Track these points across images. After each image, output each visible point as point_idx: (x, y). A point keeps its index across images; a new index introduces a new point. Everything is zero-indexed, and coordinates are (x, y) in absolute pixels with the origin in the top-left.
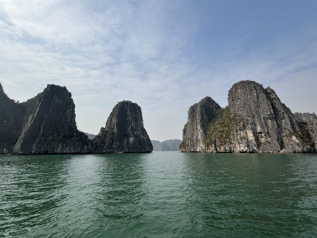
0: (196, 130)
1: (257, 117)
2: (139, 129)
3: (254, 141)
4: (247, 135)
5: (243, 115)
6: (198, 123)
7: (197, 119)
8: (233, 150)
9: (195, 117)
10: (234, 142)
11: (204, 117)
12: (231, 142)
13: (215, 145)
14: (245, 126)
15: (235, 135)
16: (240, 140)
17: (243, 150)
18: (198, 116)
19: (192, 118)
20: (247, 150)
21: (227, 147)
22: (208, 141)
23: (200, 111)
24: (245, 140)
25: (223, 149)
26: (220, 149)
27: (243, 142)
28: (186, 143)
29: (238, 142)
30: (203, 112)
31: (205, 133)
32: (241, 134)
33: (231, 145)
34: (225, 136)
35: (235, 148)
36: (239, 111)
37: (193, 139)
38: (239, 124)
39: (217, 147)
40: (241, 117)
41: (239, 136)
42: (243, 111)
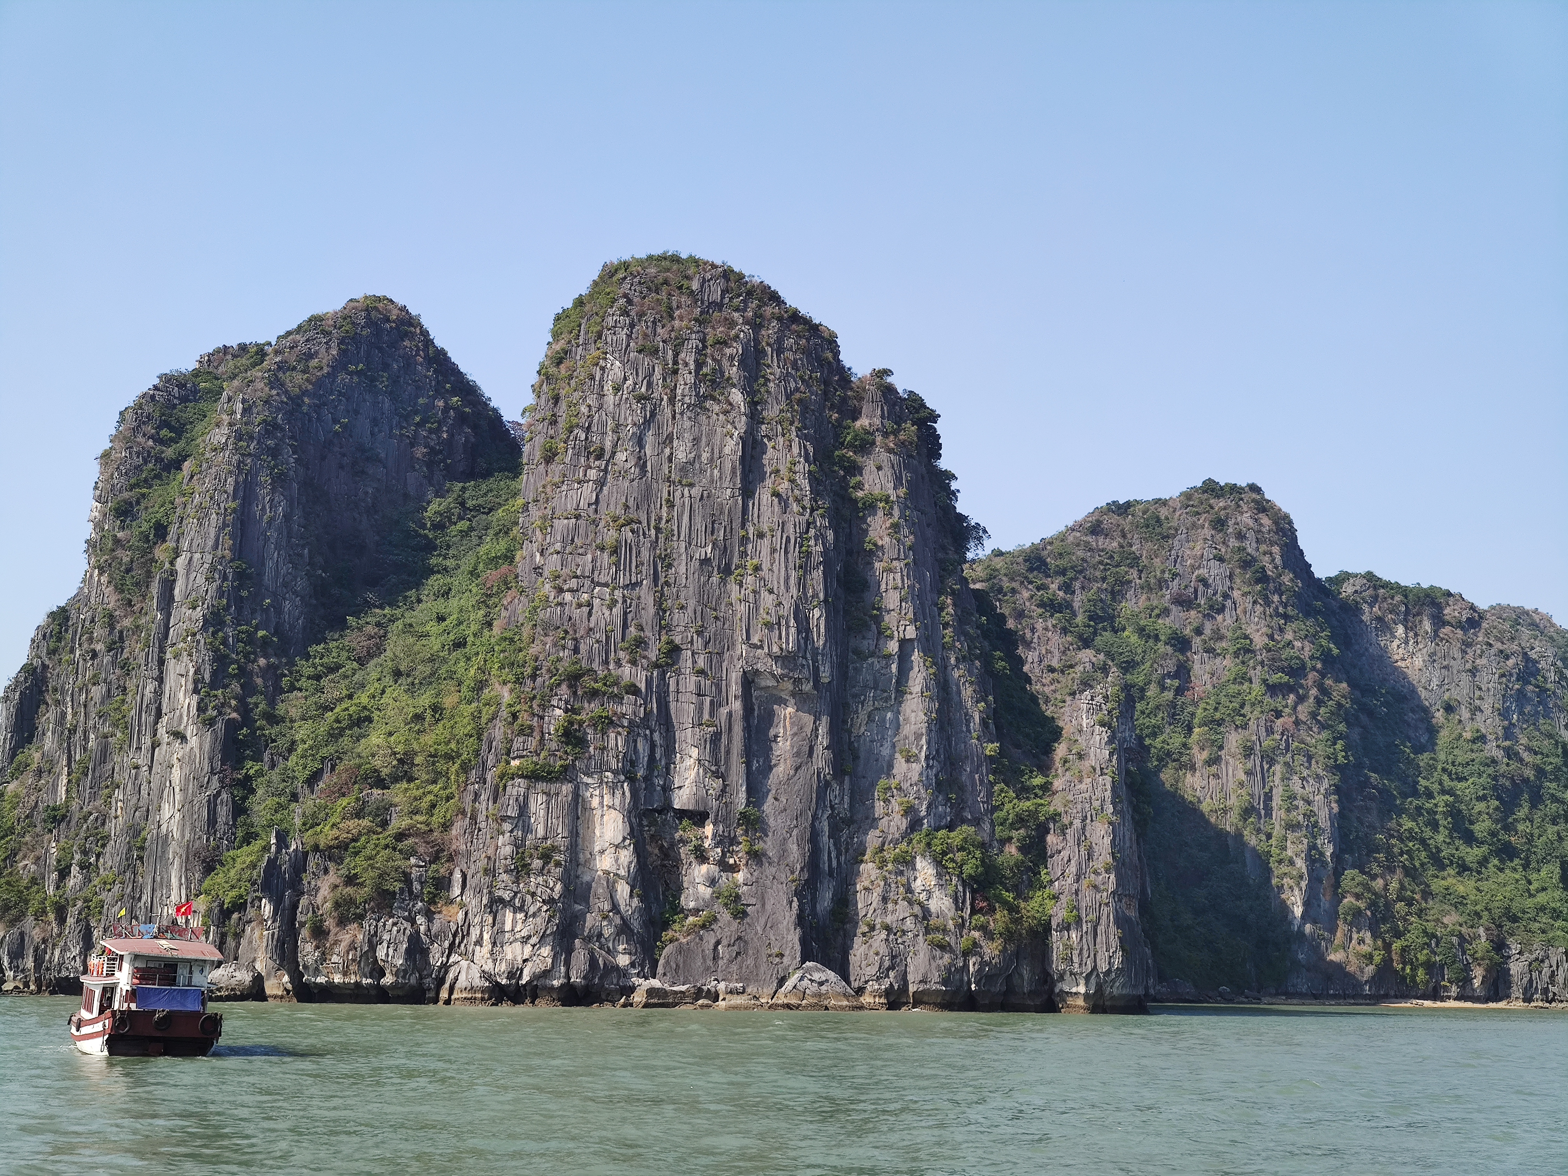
0: (148, 719)
1: (701, 663)
3: (623, 890)
4: (581, 832)
5: (592, 625)
6: (184, 640)
7: (177, 592)
8: (440, 968)
9: (161, 553)
10: (462, 894)
11: (260, 575)
12: (442, 884)
13: (283, 910)
14: (576, 738)
15: (481, 818)
16: (511, 870)
17: (514, 974)
18: (197, 556)
19: (126, 560)
20: (549, 971)
21: (393, 936)
22: (238, 866)
23: (226, 492)
24: (549, 872)
25: (353, 960)
26: (328, 957)
27: (533, 894)
28: (12, 866)
29: (490, 892)
30: (261, 517)
31: (238, 764)
32: (532, 820)
33: (429, 916)
34: (397, 823)
35: (463, 945)
36: (566, 587)
37: (103, 824)
38: (534, 715)
39: (305, 933)
40: (564, 648)
41: (511, 831)
42: (597, 589)
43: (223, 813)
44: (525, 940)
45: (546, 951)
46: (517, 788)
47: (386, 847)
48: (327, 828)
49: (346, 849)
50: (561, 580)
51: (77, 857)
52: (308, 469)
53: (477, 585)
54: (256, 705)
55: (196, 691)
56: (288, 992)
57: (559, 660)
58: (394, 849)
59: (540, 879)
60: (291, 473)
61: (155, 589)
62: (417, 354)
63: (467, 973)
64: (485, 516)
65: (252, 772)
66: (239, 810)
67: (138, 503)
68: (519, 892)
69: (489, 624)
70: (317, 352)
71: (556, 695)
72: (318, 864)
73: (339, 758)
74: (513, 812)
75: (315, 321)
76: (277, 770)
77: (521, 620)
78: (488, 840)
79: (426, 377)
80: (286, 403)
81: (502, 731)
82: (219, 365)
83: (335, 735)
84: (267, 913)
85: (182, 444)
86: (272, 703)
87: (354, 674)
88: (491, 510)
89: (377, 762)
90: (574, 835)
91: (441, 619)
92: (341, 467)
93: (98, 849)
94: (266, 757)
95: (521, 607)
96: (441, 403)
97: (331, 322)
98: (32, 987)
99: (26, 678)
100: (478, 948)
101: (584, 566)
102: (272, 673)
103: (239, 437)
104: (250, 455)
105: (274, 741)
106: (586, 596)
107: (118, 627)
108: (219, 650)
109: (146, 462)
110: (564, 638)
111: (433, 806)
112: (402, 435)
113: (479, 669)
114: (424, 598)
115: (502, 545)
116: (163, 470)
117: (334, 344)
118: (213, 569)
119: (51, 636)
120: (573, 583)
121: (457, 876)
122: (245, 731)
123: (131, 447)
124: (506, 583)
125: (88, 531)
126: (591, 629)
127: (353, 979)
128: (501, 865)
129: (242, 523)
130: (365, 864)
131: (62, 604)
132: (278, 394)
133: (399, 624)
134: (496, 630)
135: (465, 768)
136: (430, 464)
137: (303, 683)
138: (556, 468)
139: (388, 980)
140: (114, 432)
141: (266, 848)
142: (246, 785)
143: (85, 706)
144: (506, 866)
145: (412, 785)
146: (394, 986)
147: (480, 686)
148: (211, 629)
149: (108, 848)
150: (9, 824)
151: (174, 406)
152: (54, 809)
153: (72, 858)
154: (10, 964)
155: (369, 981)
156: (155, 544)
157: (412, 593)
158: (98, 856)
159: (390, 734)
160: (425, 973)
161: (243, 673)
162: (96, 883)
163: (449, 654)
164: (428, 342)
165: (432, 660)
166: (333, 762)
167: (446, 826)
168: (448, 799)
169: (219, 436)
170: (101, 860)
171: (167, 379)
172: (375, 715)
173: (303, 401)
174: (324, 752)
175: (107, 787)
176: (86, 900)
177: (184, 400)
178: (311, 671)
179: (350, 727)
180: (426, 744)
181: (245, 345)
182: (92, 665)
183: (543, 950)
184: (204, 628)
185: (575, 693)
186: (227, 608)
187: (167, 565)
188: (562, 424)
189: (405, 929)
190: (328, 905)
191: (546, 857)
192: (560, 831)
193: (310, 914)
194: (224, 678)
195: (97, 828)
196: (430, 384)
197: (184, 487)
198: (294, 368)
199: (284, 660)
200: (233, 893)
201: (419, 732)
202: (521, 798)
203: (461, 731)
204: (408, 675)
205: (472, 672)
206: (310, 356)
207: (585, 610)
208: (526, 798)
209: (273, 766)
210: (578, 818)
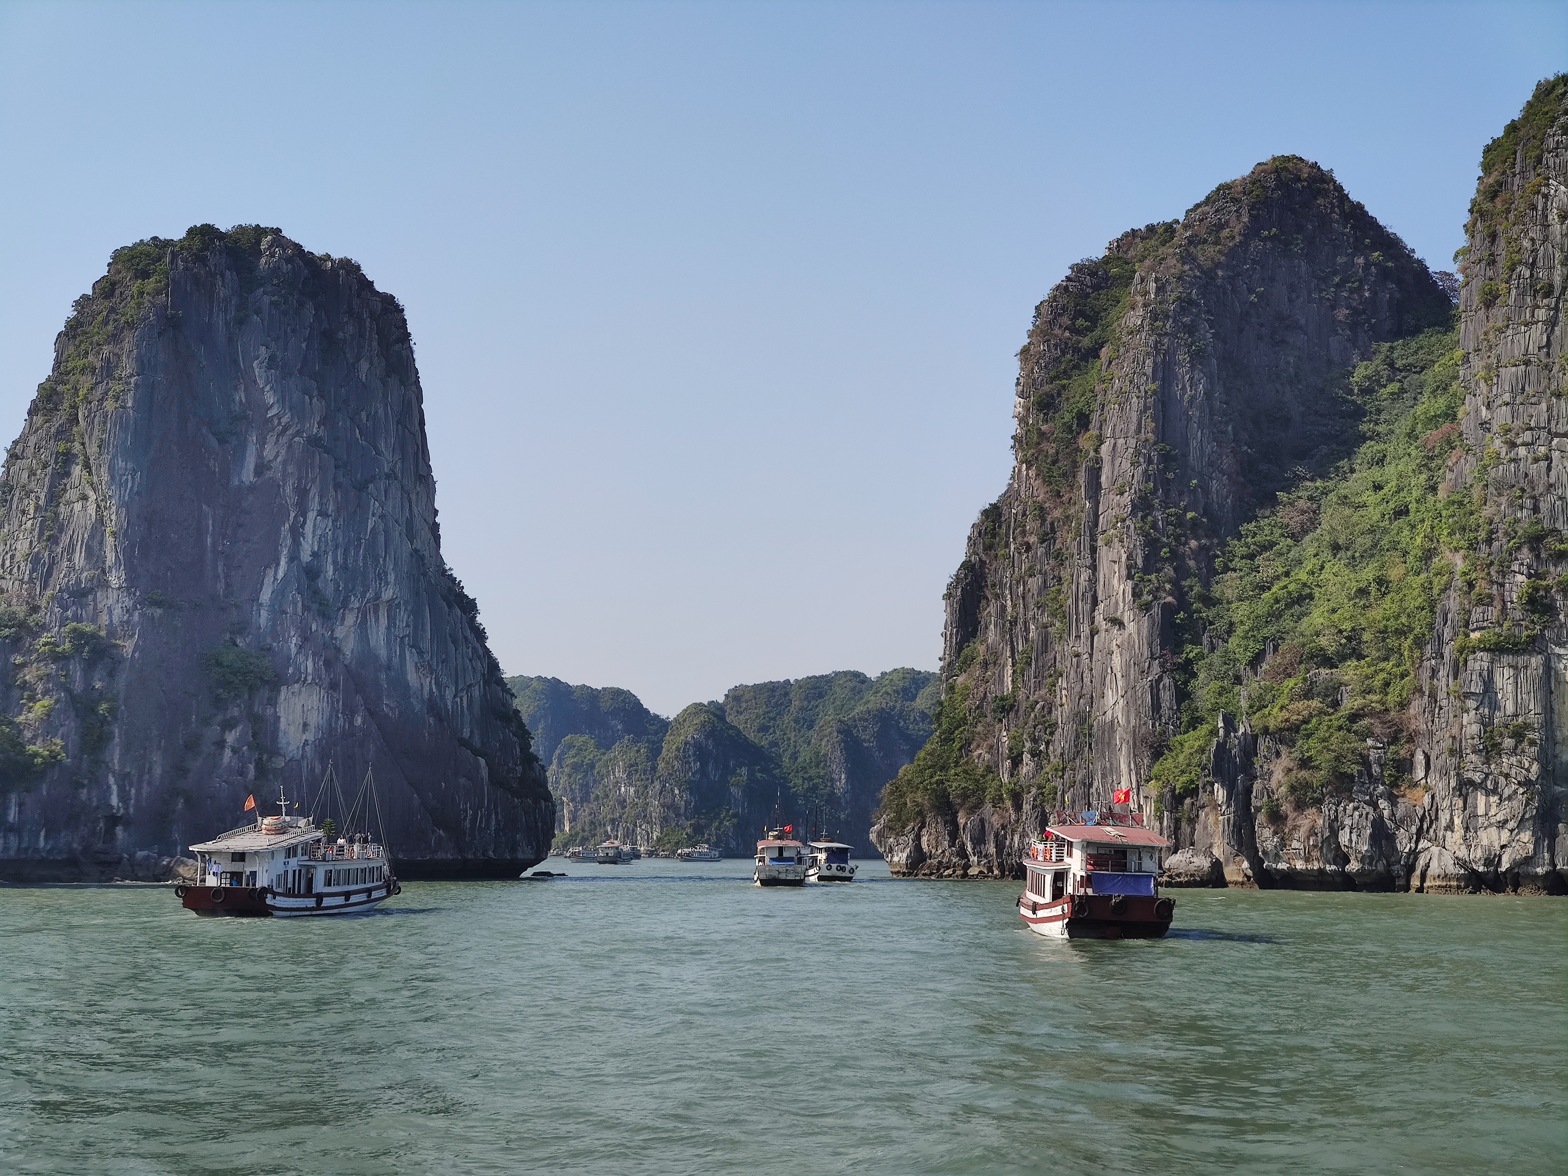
0: (1084, 607)
2: (387, 594)
4: (1556, 707)
5: (1552, 481)
6: (1114, 527)
7: (1103, 479)
8: (1409, 854)
9: (1085, 442)
10: (1426, 777)
11: (1185, 455)
12: (1404, 766)
13: (1237, 795)
14: (1543, 605)
15: (1441, 695)
16: (1480, 751)
17: (1492, 860)
18: (1121, 441)
19: (1051, 451)
20: (1531, 858)
21: (1355, 821)
22: (1187, 751)
23: (1145, 374)
24: (1523, 751)
25: (1315, 846)
26: (1288, 842)
27: (1507, 776)
28: (967, 755)
29: (1458, 774)
30: (1182, 396)
31: (1177, 648)
32: (1500, 696)
33: (1393, 800)
34: (1350, 704)
35: (1432, 831)
36: (1519, 441)
37: (1050, 712)
38: (1492, 582)
39: (1261, 818)
40: (1521, 508)
41: (1477, 709)
42: (1556, 440)
43: (1167, 697)
44: (1502, 825)
45: (1526, 836)
46: (1479, 662)
47: (1340, 728)
48: (1276, 710)
49: (1297, 732)
50: (1513, 434)
51: (1028, 745)
52: (1226, 343)
53: (1417, 448)
54: (1191, 588)
55: (1130, 577)
56: (1249, 878)
57: (1517, 521)
58: (1349, 731)
59: (1513, 760)
60: (1210, 348)
61: (1082, 478)
62: (1333, 212)
63: (1439, 860)
64: (1417, 376)
65: (1191, 655)
66: (1183, 695)
67: (1059, 395)
68: (1491, 774)
69: (1434, 489)
70: (1227, 222)
71: (1517, 559)
72: (1269, 748)
73: (1281, 638)
74: (1476, 688)
75: (1224, 189)
76: (1218, 653)
77: (1469, 481)
78: (1451, 719)
79: (1344, 234)
80: (1200, 278)
81: (1457, 601)
82: (1128, 249)
83: (1275, 615)
84: (1220, 798)
85: (1098, 332)
86: (1207, 585)
87: (1289, 551)
88: (1423, 369)
89: (1323, 641)
90: (1548, 710)
91: (1378, 487)
92: (1260, 338)
93: (1047, 737)
94: (1205, 639)
95: (1469, 468)
96: (1361, 261)
97: (1240, 189)
98: (996, 872)
99: (966, 575)
100: (1449, 833)
101: (1538, 415)
102: (1205, 555)
103: (1155, 317)
104: (1166, 334)
105: (1211, 623)
106: (1543, 449)
107: (1049, 520)
108: (1150, 534)
109: (1064, 353)
110: (1521, 497)
111: (1387, 684)
112: (1321, 298)
113: (1425, 537)
114: (1357, 467)
115: (1441, 403)
116: (1081, 359)
117: (1245, 211)
118: (1137, 453)
119: (986, 533)
120: (1527, 436)
121: (1420, 757)
122: (1182, 615)
123: (1049, 340)
124: (1449, 442)
125: (1013, 427)
126: (1551, 485)
127: (1316, 866)
128: (1468, 744)
129: (1164, 404)
130: (1319, 746)
131: (994, 501)
132: (1191, 269)
133: (1332, 496)
134: (1442, 494)
135: (1419, 643)
136: (1354, 326)
137: (1237, 563)
138: (1498, 313)
139: (1353, 866)
140: (1031, 327)
141: (1214, 732)
142: (1187, 669)
143: (1024, 598)
144: (1474, 746)
145: (1363, 662)
146: (1360, 873)
147: (1428, 555)
148: (1140, 514)
149: (1057, 736)
150: (961, 715)
151: (1088, 295)
152: (1003, 699)
153: (1024, 746)
154: (973, 849)
155: (1333, 867)
156: (1078, 433)
157: (1344, 463)
158: (1047, 744)
159: (1334, 611)
160: (1393, 859)
161: (1174, 555)
162: (1047, 770)
163: (1391, 524)
164: (1343, 197)
165: (1372, 531)
166: (1276, 642)
167: (1403, 705)
168: (1403, 676)
169: (1135, 318)
170: (1051, 748)
171: (1079, 269)
172: (1316, 592)
173: (1216, 274)
174: (1265, 632)
175: (1051, 676)
176: (1040, 787)
177: (1096, 288)
178: (1244, 551)
179: (1289, 606)
180: (1374, 620)
181: (1153, 226)
182: (1027, 557)
183: (1522, 835)
184: (1133, 513)
185: (1538, 557)
186: (1154, 492)
187: (1092, 454)
188: (1502, 262)
189: (1367, 814)
190: (1283, 789)
191: (1518, 735)
192: (1532, 707)
193: (1265, 798)
194: (1156, 562)
195: (1044, 716)
196: (1348, 241)
197: (1103, 373)
198: (1205, 241)
199: (1215, 541)
200: (1184, 779)
201: (1365, 607)
202: (1485, 673)
203: (1412, 604)
204: (1347, 549)
205: (1419, 540)
206: (1220, 226)
207: (1543, 464)
208: (1491, 672)
209: (1213, 649)
210: (1551, 693)
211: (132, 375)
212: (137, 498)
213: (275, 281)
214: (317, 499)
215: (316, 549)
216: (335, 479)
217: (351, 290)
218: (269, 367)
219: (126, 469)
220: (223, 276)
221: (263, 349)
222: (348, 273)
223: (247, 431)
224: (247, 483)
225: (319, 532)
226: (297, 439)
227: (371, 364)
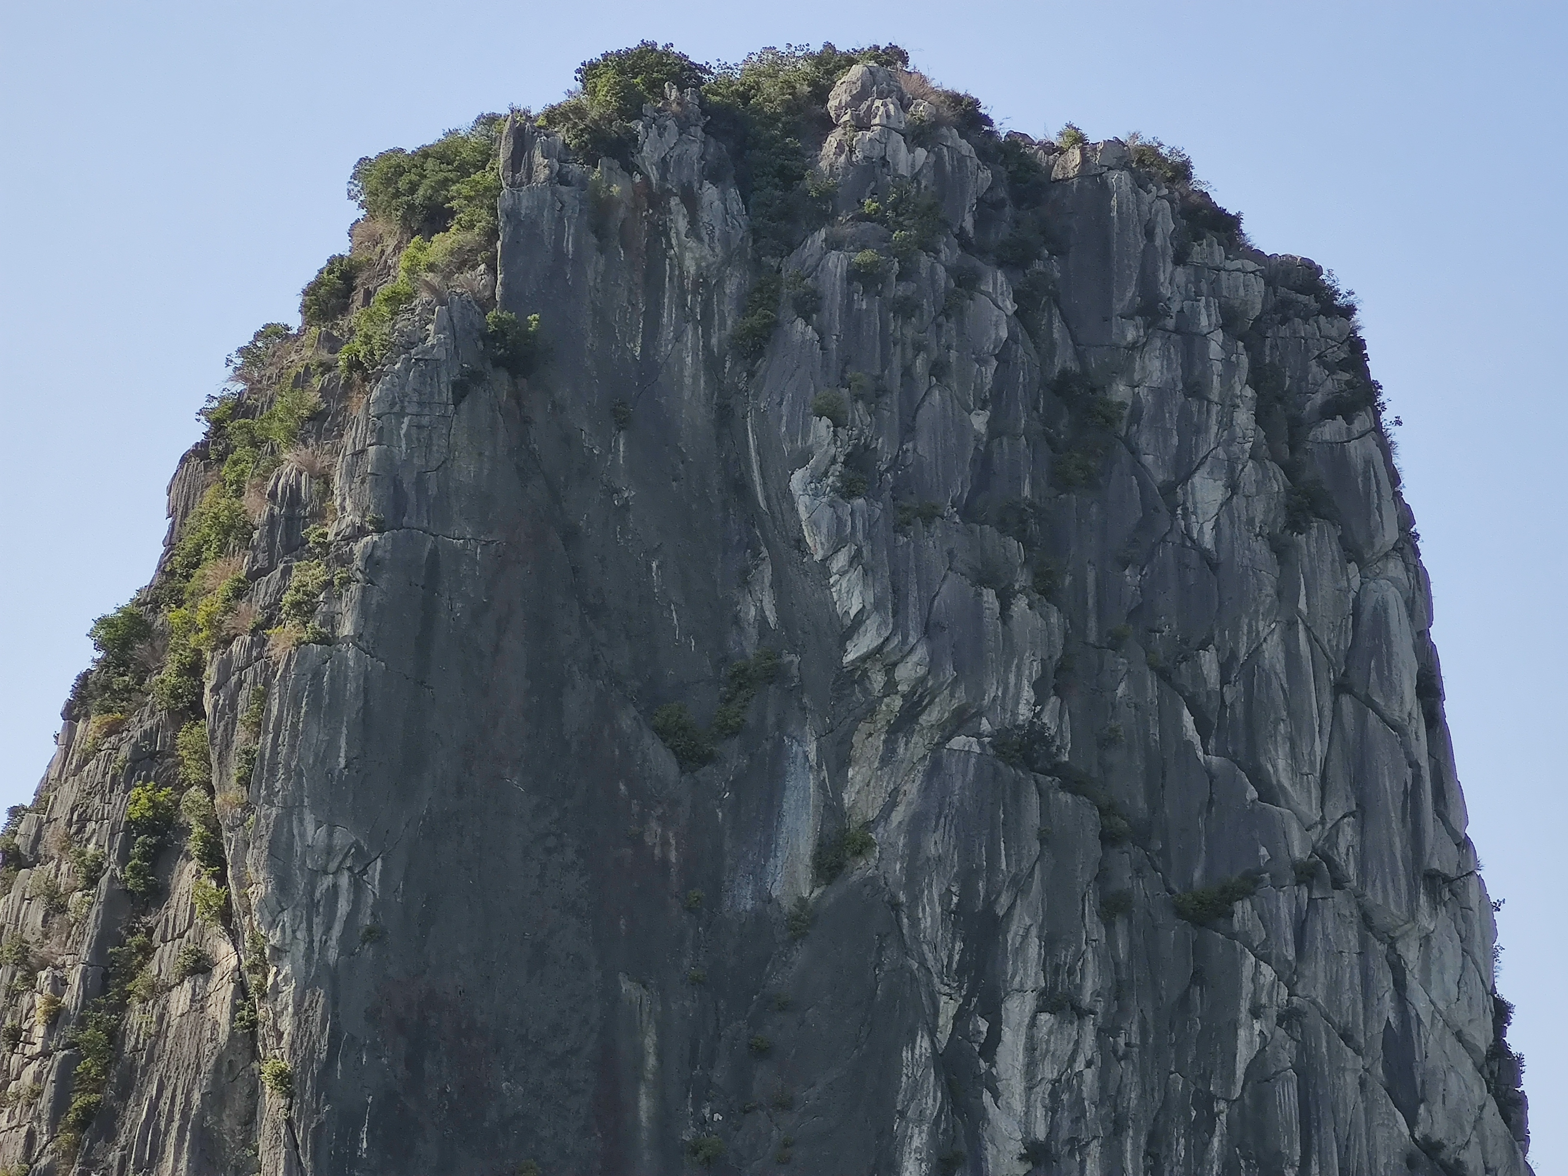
211: (359, 532)
212: (369, 952)
213: (870, 205)
214: (1034, 949)
215: (1040, 1132)
216: (1102, 876)
217: (1149, 234)
218: (847, 491)
219: (329, 851)
220: (691, 200)
221: (822, 427)
222: (1140, 183)
223: (780, 725)
224: (788, 904)
225: (1048, 1071)
226: (958, 742)
227: (1233, 487)
